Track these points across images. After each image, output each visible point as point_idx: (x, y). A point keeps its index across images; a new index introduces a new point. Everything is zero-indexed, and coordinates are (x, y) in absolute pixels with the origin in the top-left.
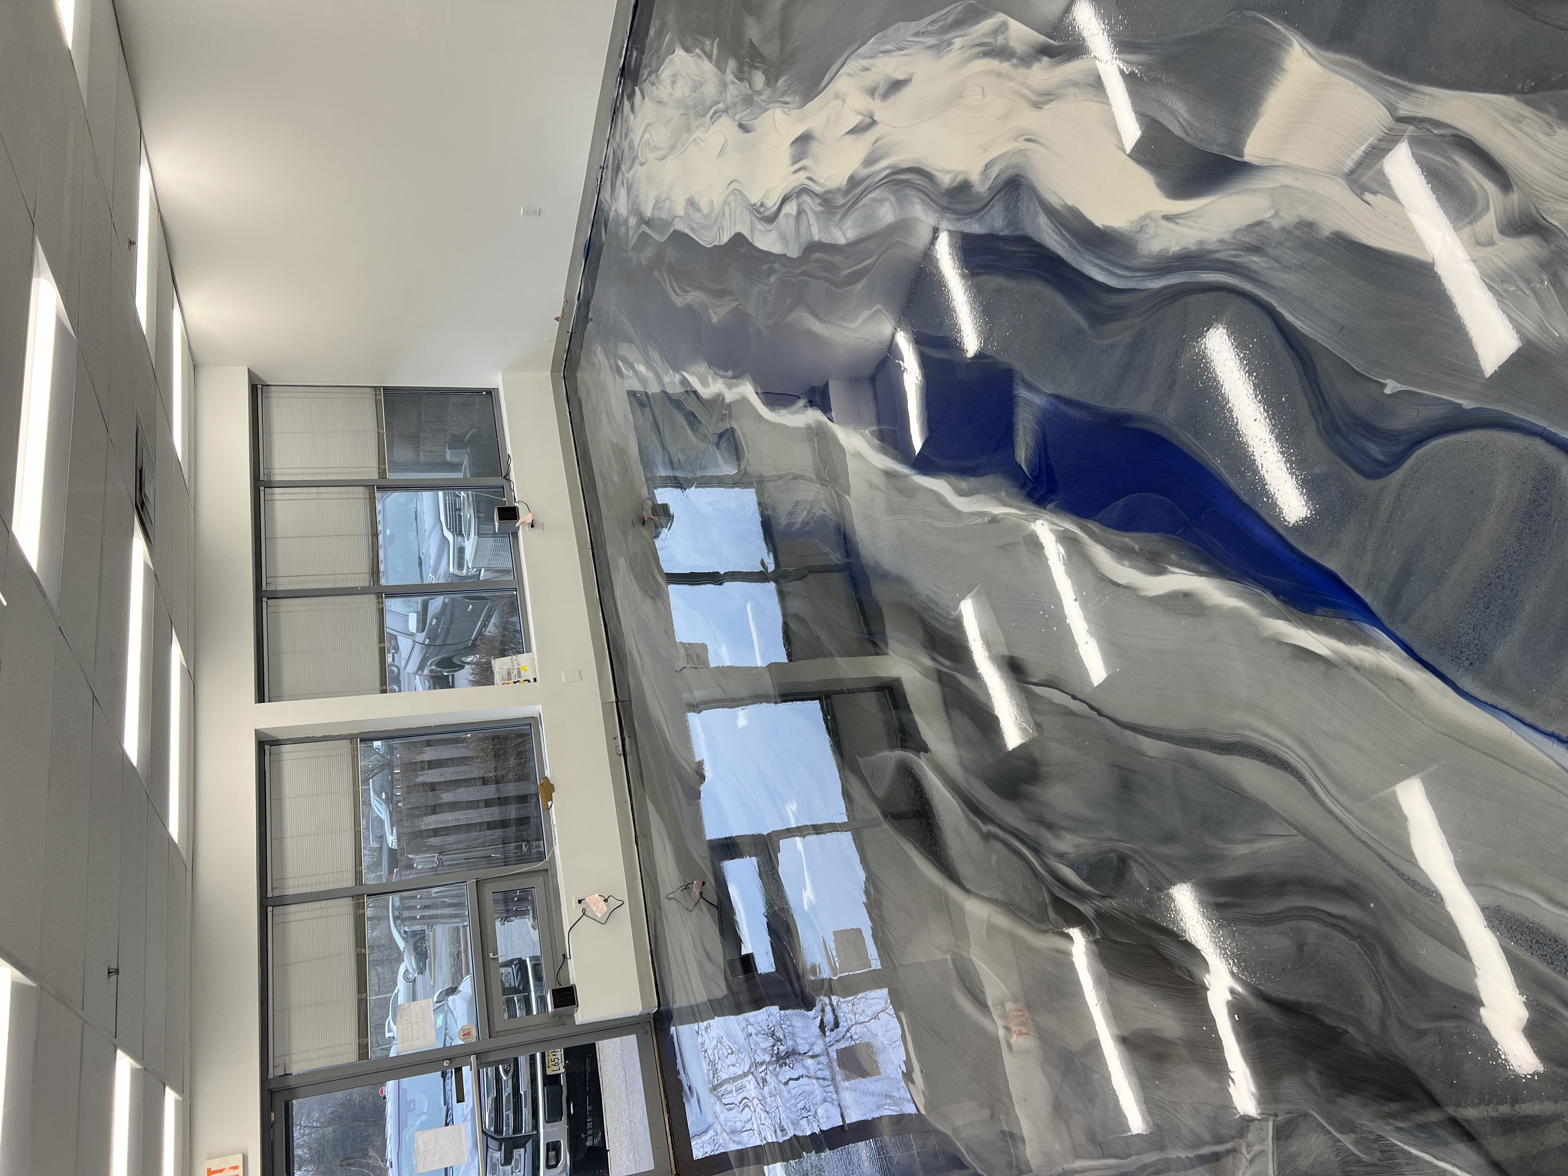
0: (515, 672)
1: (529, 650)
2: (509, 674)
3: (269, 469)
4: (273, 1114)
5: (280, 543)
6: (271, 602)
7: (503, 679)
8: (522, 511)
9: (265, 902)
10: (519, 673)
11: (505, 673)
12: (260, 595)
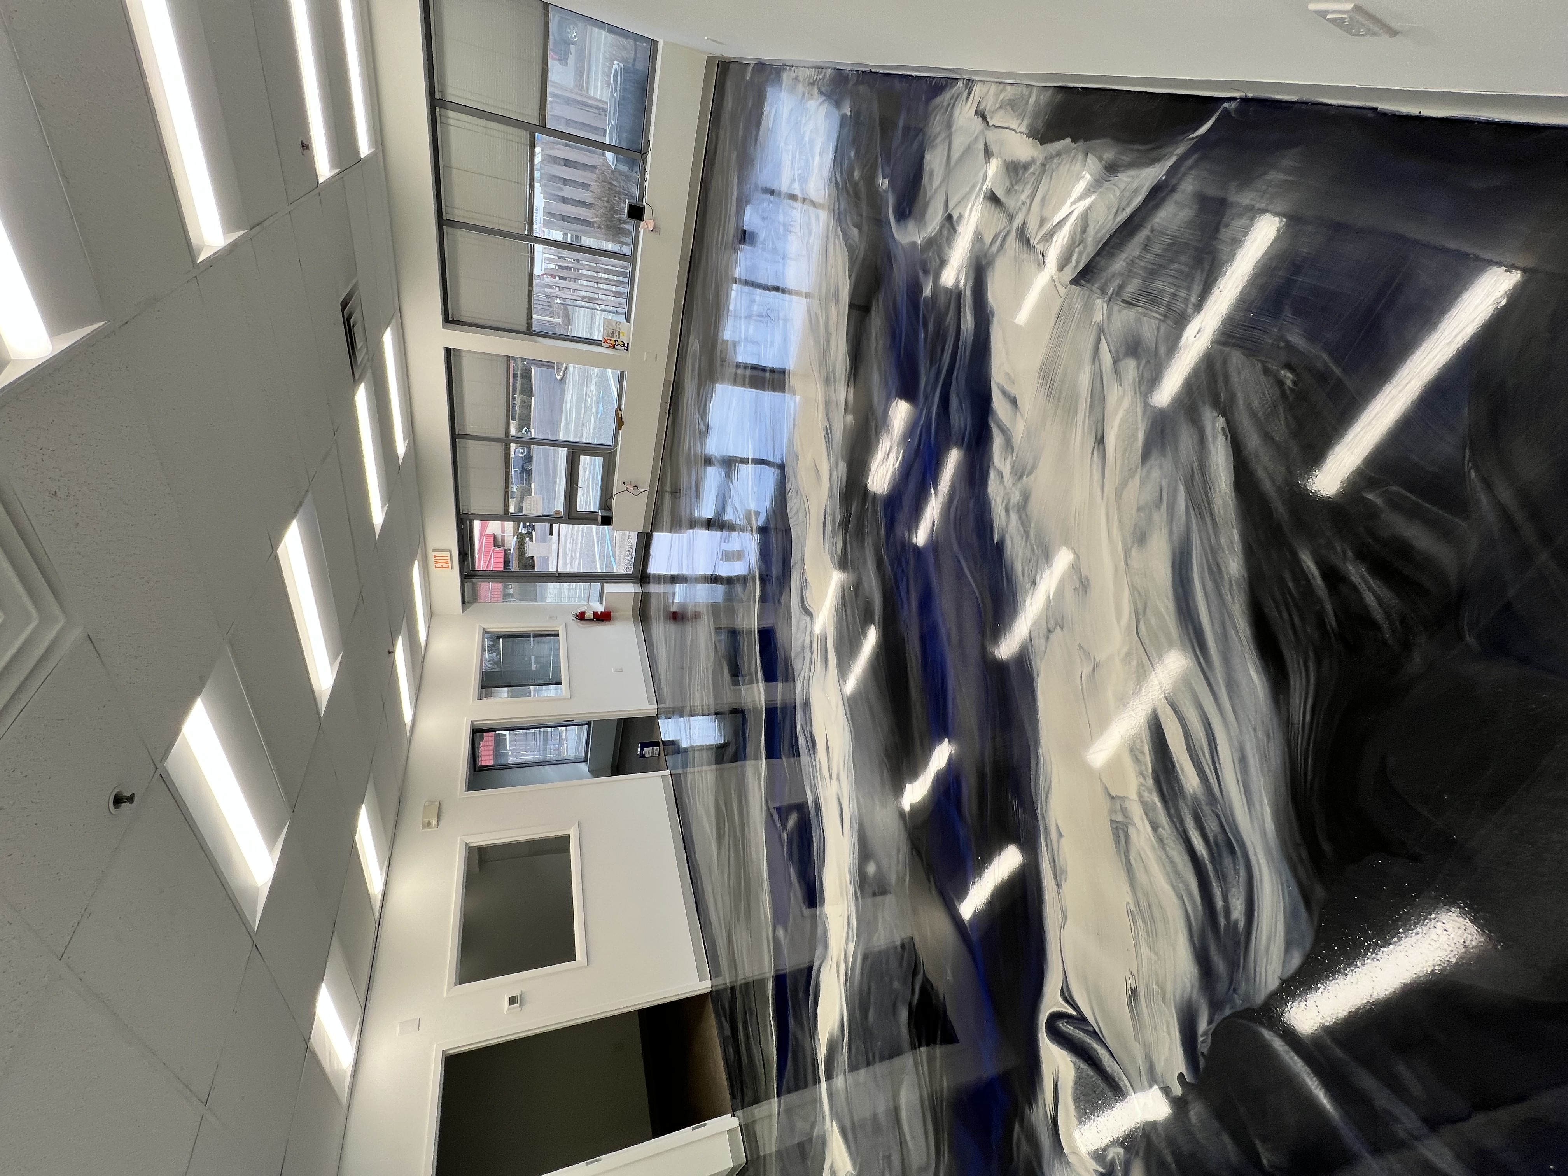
0: (617, 334)
2: (613, 333)
3: (443, 84)
4: (462, 528)
6: (450, 230)
7: (608, 335)
8: (647, 213)
9: (456, 436)
10: (619, 335)
11: (610, 331)
12: (443, 223)
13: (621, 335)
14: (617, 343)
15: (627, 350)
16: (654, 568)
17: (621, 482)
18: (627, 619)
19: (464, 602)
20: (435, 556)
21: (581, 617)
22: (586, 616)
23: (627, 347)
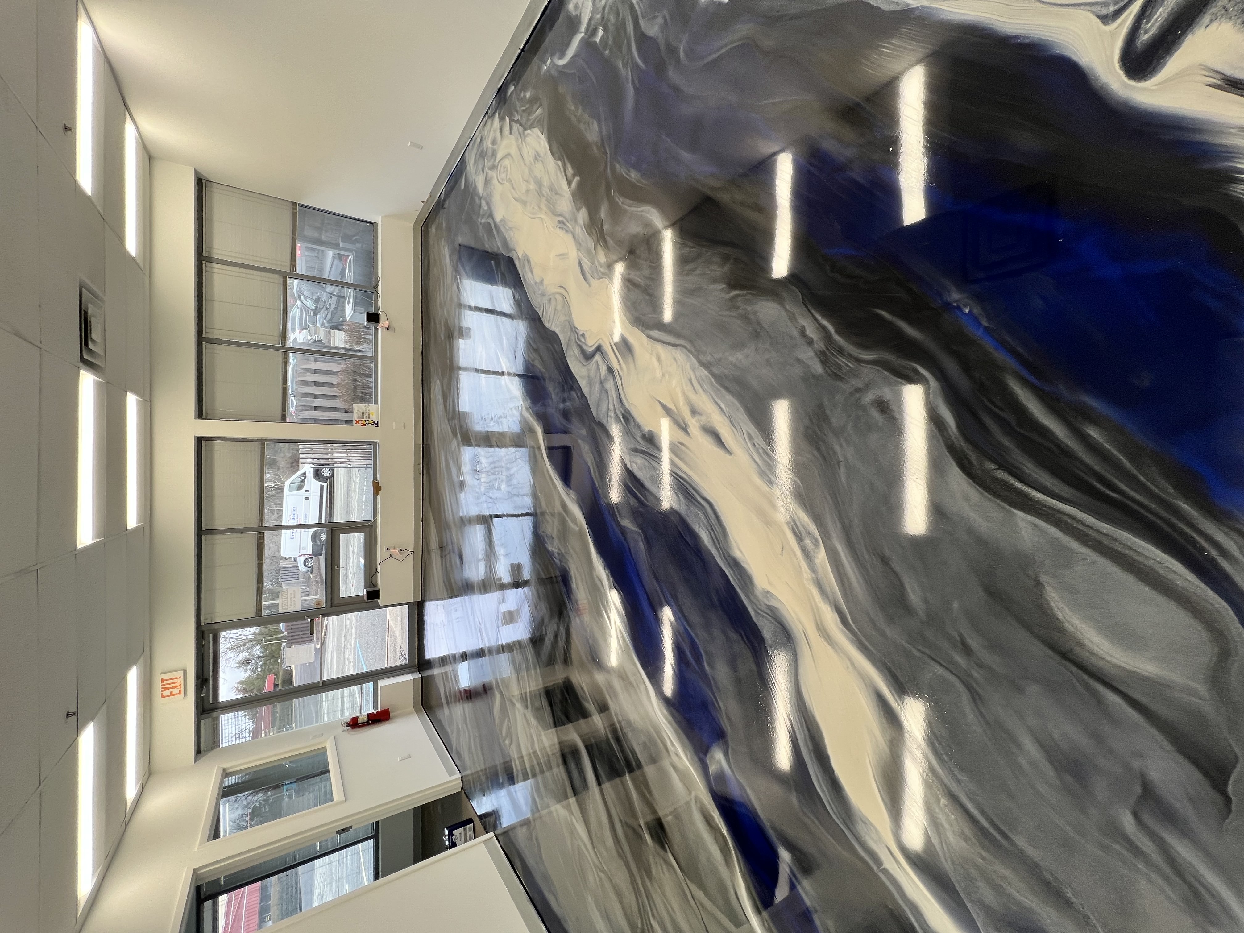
0: (367, 415)
1: (376, 403)
2: (363, 415)
3: (210, 248)
4: (203, 641)
5: (217, 306)
6: (208, 345)
7: (359, 417)
8: (382, 318)
9: (200, 533)
10: (369, 415)
11: (361, 414)
12: (201, 340)
13: (371, 415)
14: (367, 422)
15: (378, 426)
16: (432, 652)
17: (384, 549)
18: (409, 714)
19: (198, 751)
20: (163, 680)
21: (354, 724)
22: (359, 721)
23: (377, 424)
